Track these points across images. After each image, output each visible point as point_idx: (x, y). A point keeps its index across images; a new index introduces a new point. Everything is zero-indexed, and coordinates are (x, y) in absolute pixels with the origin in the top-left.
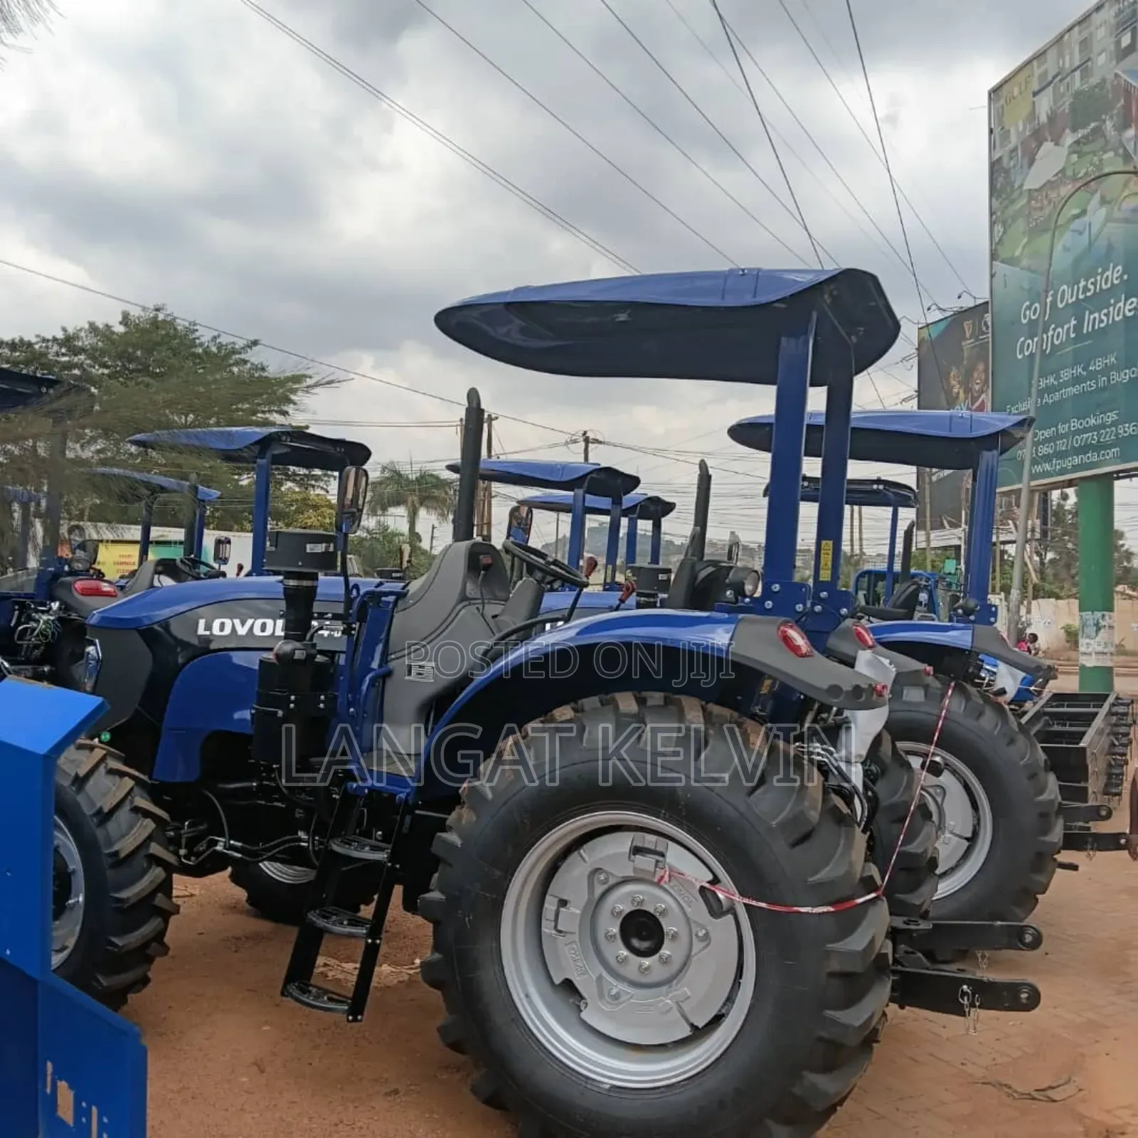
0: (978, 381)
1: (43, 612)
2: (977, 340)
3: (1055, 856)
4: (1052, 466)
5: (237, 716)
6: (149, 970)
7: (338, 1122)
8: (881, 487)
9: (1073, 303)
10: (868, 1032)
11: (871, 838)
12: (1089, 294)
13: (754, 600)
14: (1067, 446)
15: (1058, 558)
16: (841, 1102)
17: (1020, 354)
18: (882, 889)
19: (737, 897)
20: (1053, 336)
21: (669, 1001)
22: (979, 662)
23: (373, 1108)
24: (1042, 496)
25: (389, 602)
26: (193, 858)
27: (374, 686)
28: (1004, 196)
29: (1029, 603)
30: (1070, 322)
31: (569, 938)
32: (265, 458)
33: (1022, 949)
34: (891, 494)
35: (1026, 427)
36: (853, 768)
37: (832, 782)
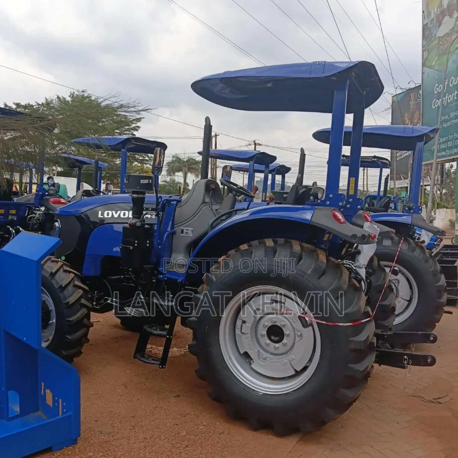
0: (416, 119)
1: (38, 210)
2: (416, 101)
3: (443, 308)
4: (446, 153)
5: (114, 250)
6: (82, 348)
7: (156, 407)
8: (376, 159)
9: (456, 84)
10: (366, 373)
11: (369, 299)
13: (322, 201)
14: (452, 145)
15: (447, 192)
17: (434, 106)
18: (373, 316)
19: (313, 320)
20: (447, 98)
21: (286, 361)
22: (414, 230)
23: (170, 402)
24: (441, 166)
25: (174, 204)
26: (99, 306)
27: (168, 237)
28: (428, 39)
29: (435, 210)
30: (454, 92)
31: (246, 336)
32: (124, 149)
33: (429, 343)
34: (380, 163)
35: (435, 133)
36: (361, 270)
37: (353, 275)
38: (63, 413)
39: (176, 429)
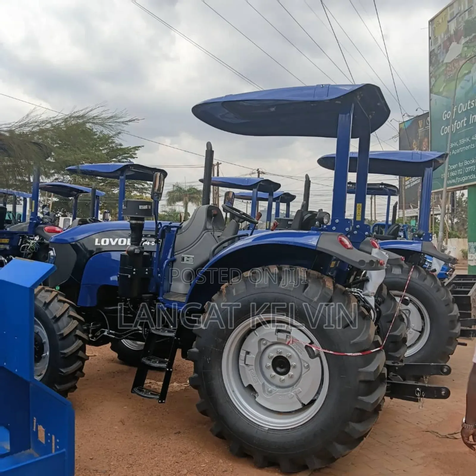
0: (425, 146)
1: (32, 239)
2: (425, 128)
3: (457, 339)
5: (112, 278)
6: (76, 383)
7: (155, 444)
8: (383, 186)
9: (465, 111)
10: (376, 406)
11: (378, 328)
12: (472, 107)
13: (328, 226)
15: (459, 221)
16: (365, 436)
17: (442, 133)
18: (383, 346)
19: (321, 349)
20: (456, 125)
21: (293, 394)
22: (424, 259)
23: (170, 439)
24: (452, 195)
25: (174, 231)
26: (94, 338)
27: (168, 265)
28: (435, 66)
29: (447, 240)
30: (464, 119)
31: (251, 367)
32: (123, 176)
33: (442, 375)
34: (387, 190)
35: (444, 159)
36: (370, 298)
37: (361, 303)
38: (56, 450)
39: (176, 467)
